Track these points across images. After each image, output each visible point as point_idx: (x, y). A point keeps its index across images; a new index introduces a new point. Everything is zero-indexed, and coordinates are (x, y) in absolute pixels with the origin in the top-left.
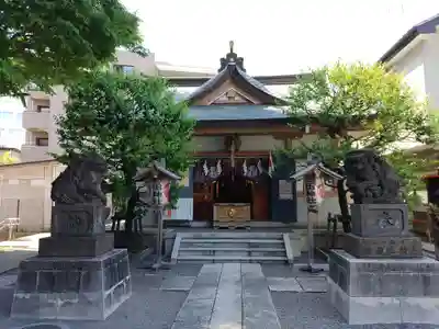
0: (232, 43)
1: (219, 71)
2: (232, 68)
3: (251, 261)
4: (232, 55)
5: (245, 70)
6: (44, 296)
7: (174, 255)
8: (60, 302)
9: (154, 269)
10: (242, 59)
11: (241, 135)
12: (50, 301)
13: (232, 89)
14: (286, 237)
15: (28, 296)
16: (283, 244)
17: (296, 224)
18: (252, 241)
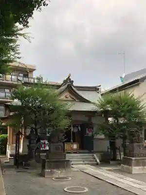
0: (70, 75)
2: (69, 85)
3: (85, 164)
6: (55, 170)
10: (73, 81)
13: (67, 94)
14: (95, 155)
15: (50, 170)
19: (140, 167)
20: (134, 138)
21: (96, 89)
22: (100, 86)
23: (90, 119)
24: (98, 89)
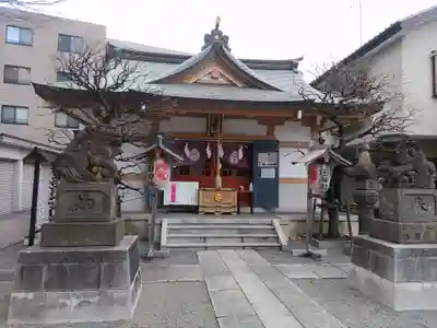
0: (218, 19)
1: (204, 48)
2: (217, 46)
3: (244, 248)
4: (216, 31)
5: (230, 50)
6: (53, 295)
7: (164, 242)
8: (75, 302)
9: (150, 258)
10: (227, 38)
11: (227, 117)
12: (61, 301)
13: (216, 70)
14: (276, 222)
15: (31, 296)
16: (274, 229)
17: (277, 210)
18: (242, 227)
19: (427, 285)
20: (399, 169)
21: (291, 66)
22: (301, 59)
23: (271, 132)
24: (296, 65)
